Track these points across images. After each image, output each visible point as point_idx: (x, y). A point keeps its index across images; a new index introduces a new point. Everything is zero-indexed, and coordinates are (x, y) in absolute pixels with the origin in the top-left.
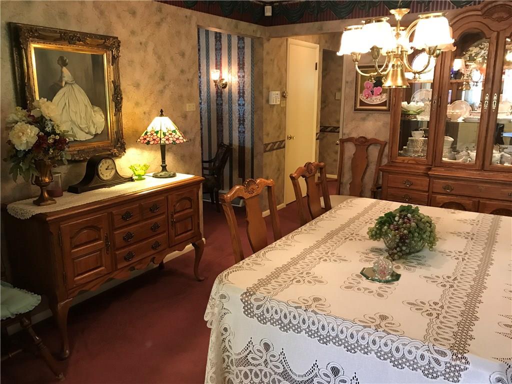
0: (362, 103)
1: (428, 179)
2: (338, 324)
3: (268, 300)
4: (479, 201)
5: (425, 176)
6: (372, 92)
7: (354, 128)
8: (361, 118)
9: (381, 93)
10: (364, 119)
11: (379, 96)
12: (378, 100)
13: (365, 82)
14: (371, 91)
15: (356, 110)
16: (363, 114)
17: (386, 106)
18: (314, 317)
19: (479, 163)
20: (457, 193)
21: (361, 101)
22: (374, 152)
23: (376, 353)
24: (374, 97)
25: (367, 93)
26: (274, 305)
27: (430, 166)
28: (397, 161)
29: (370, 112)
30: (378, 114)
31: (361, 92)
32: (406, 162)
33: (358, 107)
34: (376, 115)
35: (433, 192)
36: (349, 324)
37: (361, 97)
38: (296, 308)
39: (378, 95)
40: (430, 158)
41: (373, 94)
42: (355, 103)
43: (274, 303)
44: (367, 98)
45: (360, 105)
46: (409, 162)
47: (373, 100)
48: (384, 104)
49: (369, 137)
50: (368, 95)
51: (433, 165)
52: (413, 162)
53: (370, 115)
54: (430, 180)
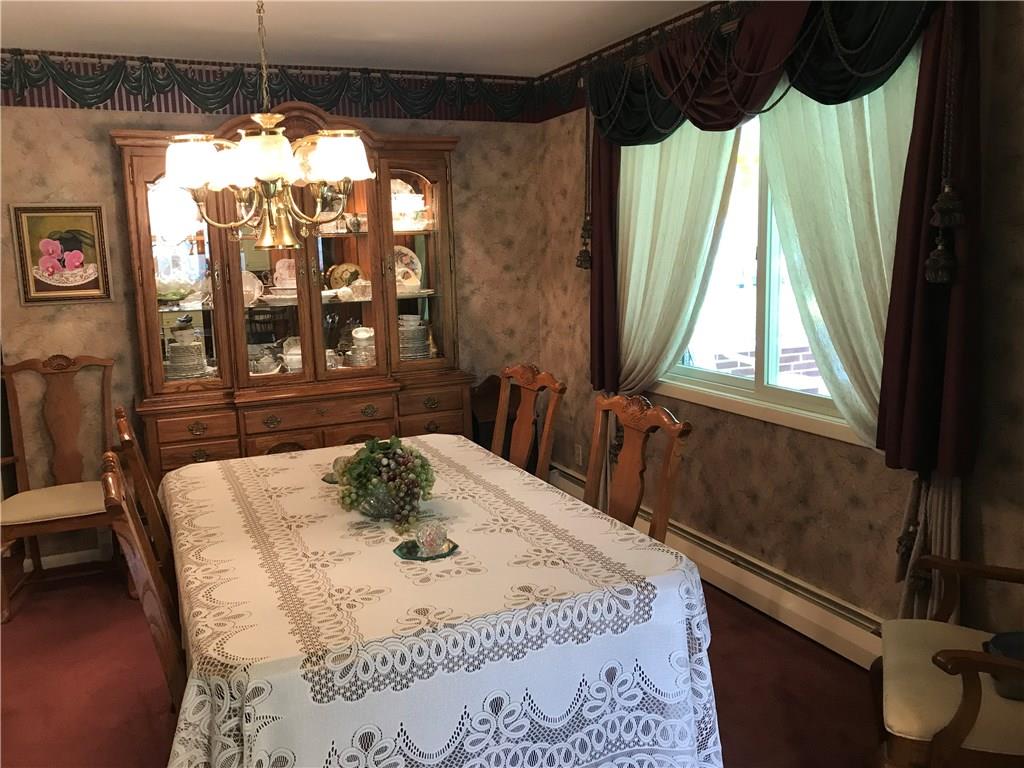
0: (41, 286)
1: (233, 413)
2: (493, 623)
3: (360, 647)
4: (323, 433)
5: (230, 408)
6: (62, 262)
7: (28, 340)
8: (44, 318)
9: (82, 264)
10: (51, 319)
11: (80, 269)
12: (78, 278)
13: (41, 243)
14: (59, 260)
15: (28, 300)
16: (48, 309)
17: (97, 288)
18: (454, 634)
19: (309, 371)
20: (289, 426)
21: (37, 281)
22: (88, 385)
23: (553, 639)
24: (67, 273)
25: (50, 265)
26: (375, 652)
27: (232, 390)
28: (165, 391)
29: (62, 303)
30: (82, 306)
31: (35, 263)
32: (184, 389)
33: (33, 294)
34: (79, 308)
35: (247, 434)
36: (506, 616)
37: (36, 272)
38: (417, 635)
39: (77, 267)
40: (227, 376)
41: (64, 266)
42: (26, 286)
43: (374, 649)
44: (52, 274)
45: (37, 290)
46: (190, 389)
47: (67, 279)
48: (94, 284)
49: (72, 354)
50: (52, 267)
51: (236, 386)
52: (199, 387)
53: (64, 308)
54: (237, 414)
